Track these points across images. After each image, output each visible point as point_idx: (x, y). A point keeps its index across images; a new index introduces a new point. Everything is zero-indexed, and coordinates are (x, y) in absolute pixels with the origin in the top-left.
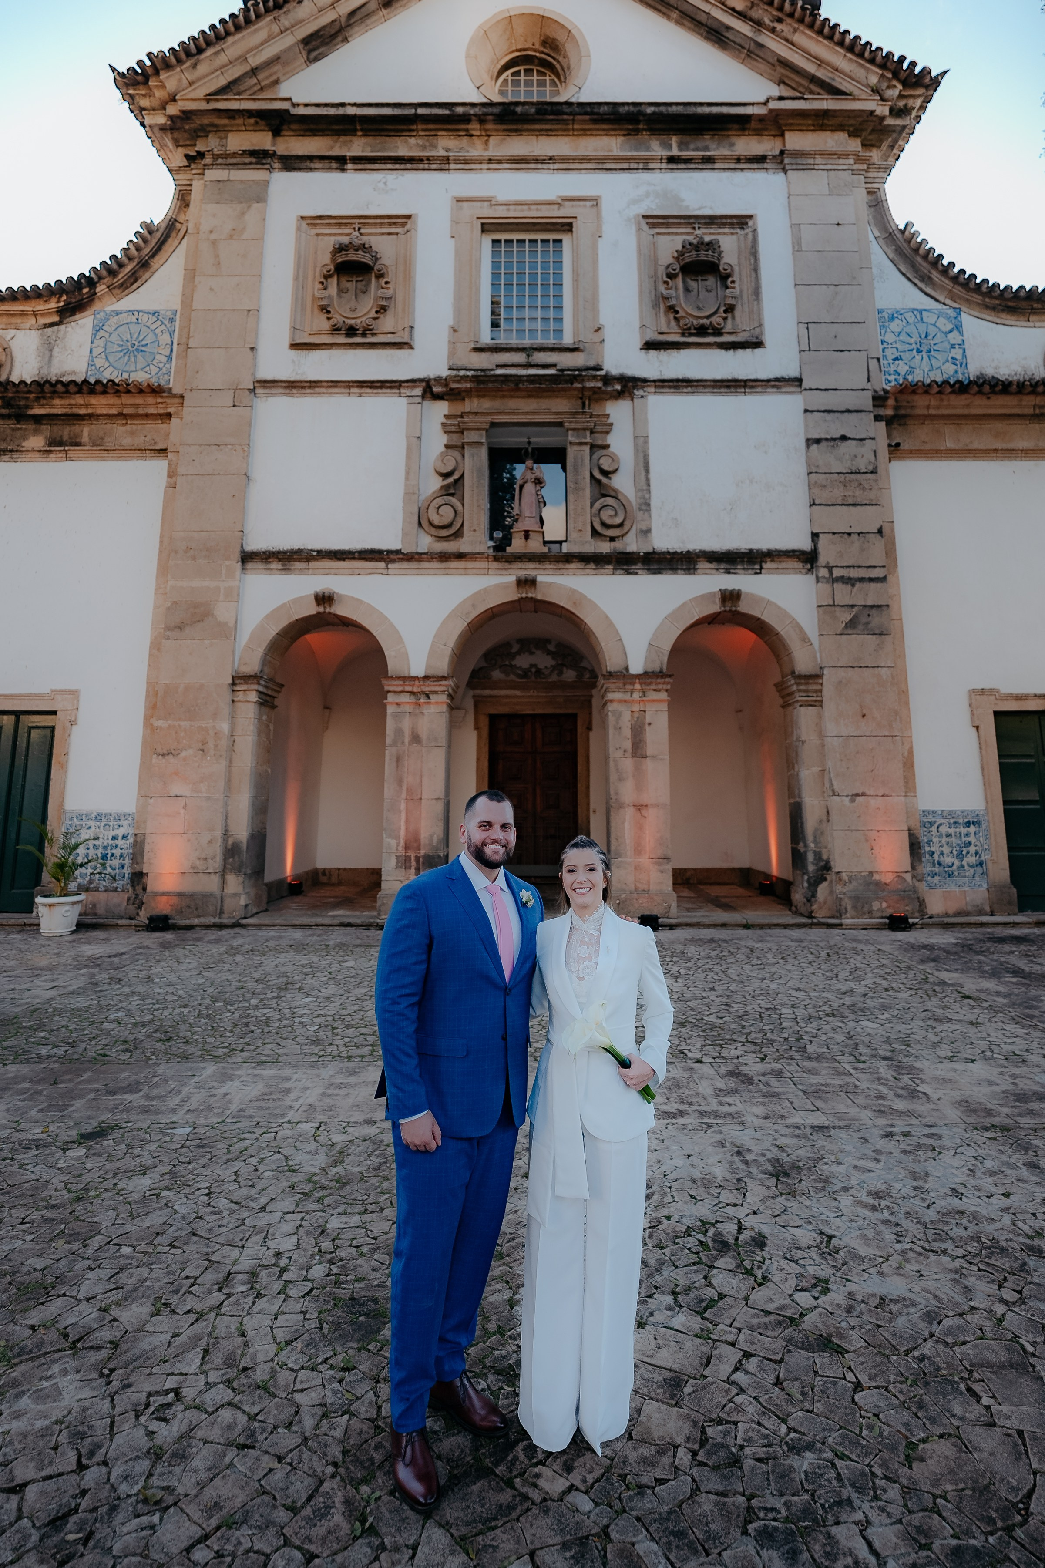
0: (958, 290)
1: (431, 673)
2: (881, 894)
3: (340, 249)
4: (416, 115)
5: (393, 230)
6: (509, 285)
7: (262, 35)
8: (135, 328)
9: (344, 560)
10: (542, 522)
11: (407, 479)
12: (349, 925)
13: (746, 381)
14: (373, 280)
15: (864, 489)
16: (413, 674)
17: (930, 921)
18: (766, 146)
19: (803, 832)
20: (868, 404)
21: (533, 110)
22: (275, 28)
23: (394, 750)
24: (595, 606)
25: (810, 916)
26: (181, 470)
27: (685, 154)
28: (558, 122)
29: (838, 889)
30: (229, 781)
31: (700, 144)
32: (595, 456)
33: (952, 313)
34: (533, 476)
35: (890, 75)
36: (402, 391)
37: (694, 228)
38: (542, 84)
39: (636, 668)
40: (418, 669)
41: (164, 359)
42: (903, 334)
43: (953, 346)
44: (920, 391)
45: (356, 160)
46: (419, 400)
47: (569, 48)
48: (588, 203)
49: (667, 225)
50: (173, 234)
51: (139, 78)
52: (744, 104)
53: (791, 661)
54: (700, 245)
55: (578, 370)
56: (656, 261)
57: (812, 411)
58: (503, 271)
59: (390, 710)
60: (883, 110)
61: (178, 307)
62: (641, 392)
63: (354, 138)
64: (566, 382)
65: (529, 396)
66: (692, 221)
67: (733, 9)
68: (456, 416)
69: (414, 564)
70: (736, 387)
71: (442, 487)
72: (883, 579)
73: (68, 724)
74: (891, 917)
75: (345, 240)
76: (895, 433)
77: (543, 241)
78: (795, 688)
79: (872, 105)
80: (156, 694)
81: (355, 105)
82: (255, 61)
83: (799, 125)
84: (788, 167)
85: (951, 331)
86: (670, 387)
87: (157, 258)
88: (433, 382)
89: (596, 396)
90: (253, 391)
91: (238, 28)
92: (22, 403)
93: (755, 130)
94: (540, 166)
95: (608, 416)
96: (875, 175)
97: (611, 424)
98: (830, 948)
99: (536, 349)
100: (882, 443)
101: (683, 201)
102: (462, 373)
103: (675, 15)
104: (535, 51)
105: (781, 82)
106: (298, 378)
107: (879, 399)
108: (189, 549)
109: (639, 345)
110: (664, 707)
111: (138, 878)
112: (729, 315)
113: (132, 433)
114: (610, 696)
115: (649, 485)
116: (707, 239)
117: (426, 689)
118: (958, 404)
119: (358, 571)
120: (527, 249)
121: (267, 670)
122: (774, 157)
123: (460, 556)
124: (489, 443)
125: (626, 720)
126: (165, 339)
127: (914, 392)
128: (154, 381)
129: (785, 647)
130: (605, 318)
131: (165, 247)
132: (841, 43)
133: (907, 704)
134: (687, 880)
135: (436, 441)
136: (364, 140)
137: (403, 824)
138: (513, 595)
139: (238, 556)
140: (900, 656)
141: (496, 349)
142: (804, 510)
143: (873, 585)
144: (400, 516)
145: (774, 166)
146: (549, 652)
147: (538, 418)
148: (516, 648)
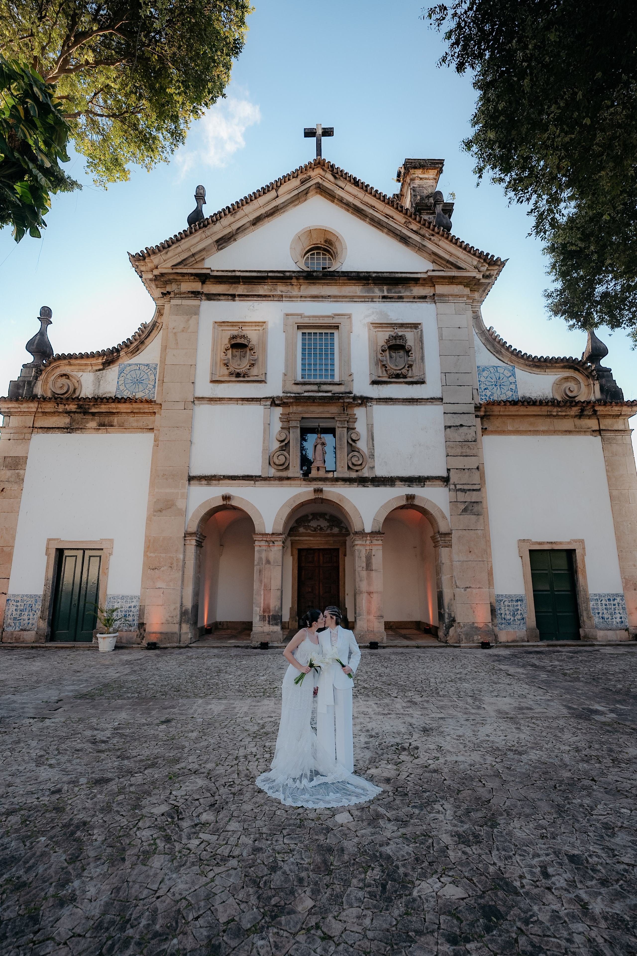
0: (514, 358)
1: (275, 532)
2: (478, 633)
3: (233, 337)
4: (268, 276)
5: (257, 328)
6: (310, 354)
7: (198, 239)
8: (138, 372)
9: (235, 480)
10: (324, 462)
11: (264, 443)
12: (238, 647)
13: (417, 399)
14: (248, 351)
15: (471, 449)
17: (500, 644)
18: (426, 291)
19: (443, 604)
20: (472, 410)
21: (320, 274)
22: (203, 236)
23: (258, 567)
24: (349, 501)
25: (446, 642)
26: (160, 438)
27: (390, 294)
28: (332, 279)
29: (458, 630)
30: (183, 581)
31: (397, 290)
32: (349, 433)
33: (511, 369)
34: (321, 440)
35: (482, 261)
36: (261, 402)
37: (393, 329)
38: (324, 259)
39: (368, 530)
40: (269, 530)
41: (152, 387)
42: (488, 378)
43: (511, 383)
44: (496, 404)
45: (240, 296)
46: (269, 407)
47: (337, 244)
48: (346, 317)
49: (382, 327)
50: (155, 328)
51: (141, 258)
52: (417, 273)
53: (438, 526)
54: (397, 337)
55: (342, 394)
56: (376, 343)
57: (447, 413)
58: (306, 347)
59: (256, 549)
60: (479, 276)
61: (158, 363)
62: (370, 404)
63: (239, 286)
64: (336, 399)
65: (319, 405)
66: (393, 325)
67: (412, 229)
68: (286, 414)
69: (267, 482)
70: (412, 402)
71: (279, 447)
72: (479, 490)
73: (108, 555)
74: (482, 643)
75: (235, 333)
76: (485, 423)
77: (325, 334)
78: (439, 539)
79: (474, 274)
80: (149, 541)
81: (240, 271)
82: (194, 251)
83: (441, 282)
84: (436, 301)
85: (510, 376)
86: (383, 402)
87: (148, 339)
88: (275, 399)
89: (349, 406)
90: (193, 402)
91: (186, 236)
92: (87, 407)
93: (421, 284)
94: (323, 300)
95: (354, 414)
96: (476, 304)
97: (356, 418)
98: (454, 656)
99: (322, 384)
100: (479, 427)
101: (389, 316)
102: (289, 395)
103: (386, 230)
104: (321, 244)
105: (433, 262)
106: (214, 396)
107: (478, 408)
108: (164, 475)
109: (369, 382)
110: (380, 547)
111: (142, 625)
112: (409, 369)
113: (137, 421)
114: (356, 542)
115: (373, 446)
116: (400, 334)
117: (273, 539)
118: (513, 410)
119: (241, 485)
120: (318, 337)
121: (199, 530)
122: (430, 296)
123: (288, 478)
124: (300, 426)
125: (363, 554)
126: (152, 377)
127: (493, 405)
128: (147, 397)
129: (435, 521)
130: (354, 369)
131: (152, 334)
132: (460, 246)
133: (490, 546)
134: (391, 626)
135: (277, 426)
136: (243, 286)
137: (262, 601)
138: (312, 496)
139: (186, 478)
140: (486, 524)
141: (304, 384)
142: (444, 458)
143: (474, 492)
144: (260, 460)
145: (430, 300)
146: (326, 519)
147: (323, 415)
148: (310, 518)
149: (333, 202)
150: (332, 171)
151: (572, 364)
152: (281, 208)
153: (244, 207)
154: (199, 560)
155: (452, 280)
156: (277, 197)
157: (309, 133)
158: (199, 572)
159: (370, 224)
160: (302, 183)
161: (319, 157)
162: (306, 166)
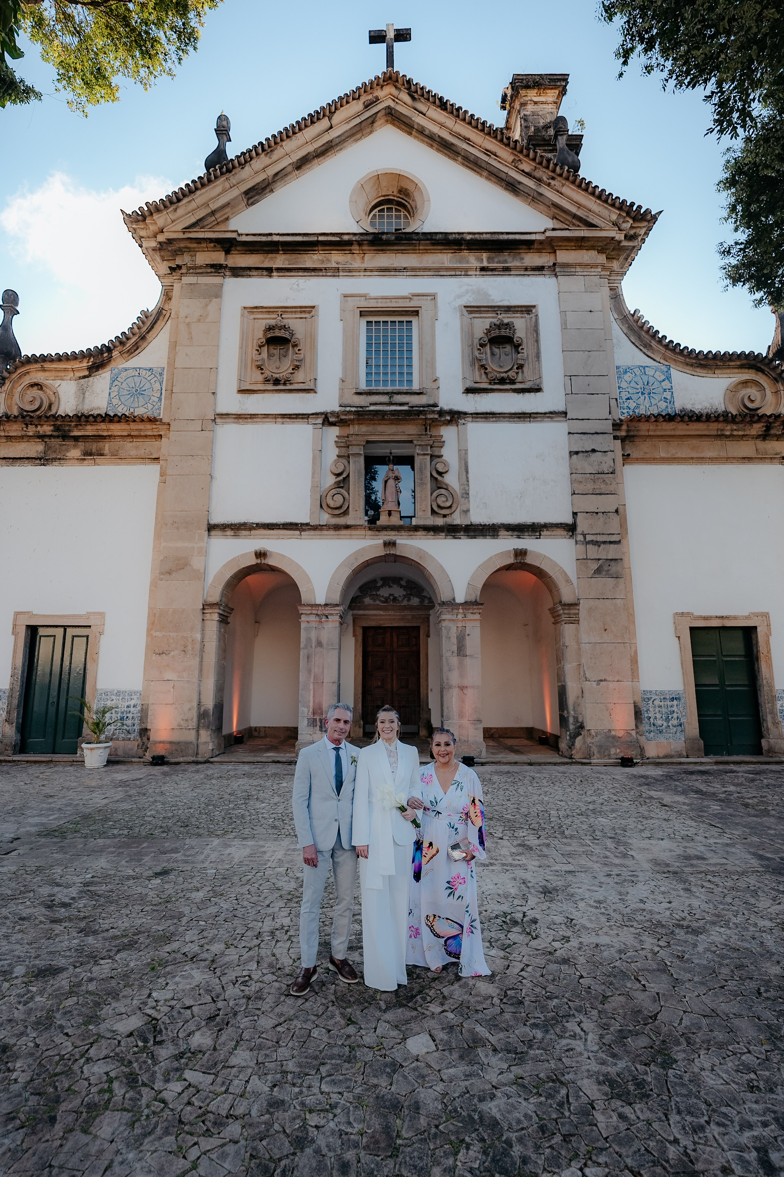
0: (669, 354)
1: (329, 602)
2: (616, 743)
3: (270, 328)
4: (318, 241)
5: (303, 315)
6: (377, 351)
7: (219, 190)
8: (138, 380)
9: (273, 529)
10: (399, 504)
11: (313, 477)
12: (279, 762)
13: (530, 414)
14: (291, 348)
15: (607, 484)
17: (647, 761)
18: (544, 259)
19: (566, 705)
20: (610, 428)
21: (393, 237)
22: (227, 185)
23: (306, 651)
24: (434, 559)
25: (571, 758)
26: (169, 472)
27: (492, 265)
28: (410, 245)
29: (589, 740)
30: (201, 671)
31: (501, 259)
32: (434, 463)
33: (665, 369)
34: (394, 474)
35: (625, 215)
36: (310, 420)
37: (497, 314)
38: (398, 217)
39: (460, 599)
40: (321, 600)
41: (156, 400)
42: (633, 382)
43: (665, 390)
44: (644, 420)
45: (279, 270)
46: (321, 426)
47: (416, 195)
48: (429, 298)
49: (480, 312)
50: (161, 318)
51: (140, 218)
52: (530, 233)
53: (559, 595)
54: (501, 325)
55: (423, 407)
56: (472, 335)
57: (574, 433)
58: (374, 342)
59: (303, 625)
60: (620, 236)
61: (166, 366)
62: (463, 421)
63: (278, 256)
64: (415, 415)
65: (391, 424)
66: (496, 309)
67: (523, 171)
68: (344, 437)
69: (318, 532)
70: (524, 417)
71: (335, 483)
72: (618, 542)
73: (97, 634)
74: (622, 759)
75: (273, 322)
76: (627, 447)
77: (399, 322)
78: (561, 612)
79: (613, 233)
80: (155, 615)
81: (278, 234)
82: (213, 206)
83: (566, 246)
84: (558, 274)
85: (664, 380)
86: (482, 418)
87: (151, 333)
88: (329, 415)
89: (434, 424)
90: (214, 420)
91: (203, 185)
92: (67, 428)
93: (537, 249)
94: (397, 273)
95: (442, 436)
96: (615, 278)
97: (444, 442)
98: (583, 777)
99: (395, 393)
100: (619, 453)
101: (491, 296)
102: (348, 409)
103: (485, 174)
104: (394, 196)
105: (554, 218)
106: (243, 412)
107: (617, 426)
108: (174, 522)
109: (462, 390)
110: (478, 624)
111: (144, 732)
112: (520, 371)
113: (137, 448)
114: (443, 617)
115: (468, 481)
116: (506, 321)
117: (326, 612)
118: (668, 428)
119: (282, 537)
120: (389, 327)
121: (224, 600)
122: (549, 267)
123: (347, 527)
124: (365, 454)
125: (454, 633)
126: (157, 386)
127: (639, 421)
128: (150, 414)
129: (557, 586)
130: (440, 372)
131: (156, 326)
132: (593, 194)
133: (634, 623)
134: (492, 735)
135: (331, 453)
136: (283, 257)
137: (312, 698)
138: (381, 552)
139: (205, 527)
140: (629, 591)
141: (370, 393)
142: (568, 497)
143: (612, 546)
144: (308, 501)
145: (549, 273)
146: (401, 586)
147: (397, 438)
148: (380, 583)
149: (410, 134)
150: (409, 89)
151: (753, 362)
152: (337, 145)
153: (284, 143)
154: (224, 641)
155: (580, 243)
156: (331, 127)
157: (376, 38)
158: (224, 658)
159: (463, 164)
160: (366, 107)
161: (390, 69)
162: (371, 83)
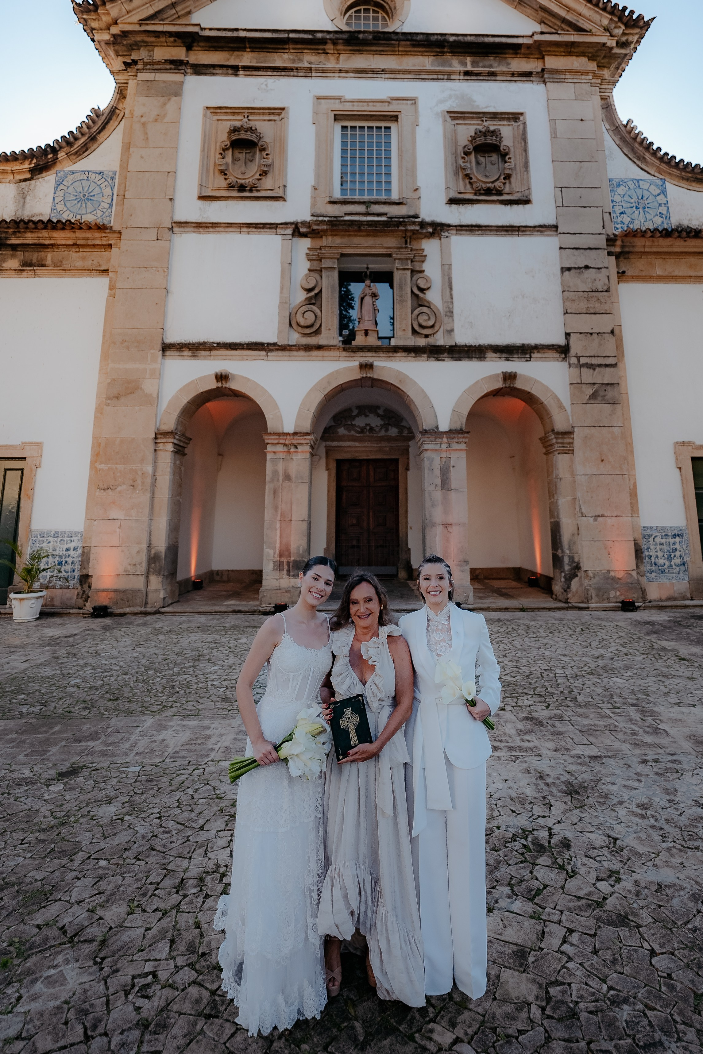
0: (664, 166)
1: (298, 430)
2: (616, 586)
3: (234, 130)
4: (288, 38)
5: (271, 117)
6: (353, 158)
8: (86, 184)
9: (236, 349)
10: (376, 323)
11: (281, 292)
12: (240, 611)
13: (519, 227)
14: (258, 152)
15: (601, 303)
16: (285, 431)
17: (650, 604)
18: (532, 65)
19: (560, 542)
20: (603, 244)
21: (371, 37)
23: (272, 485)
24: (415, 382)
25: (567, 602)
26: (118, 285)
27: (476, 69)
28: (388, 45)
29: (586, 582)
30: (152, 507)
31: (487, 63)
32: (414, 278)
33: (660, 183)
34: (371, 292)
35: (616, 19)
36: (278, 230)
37: (483, 121)
38: (375, 19)
39: (444, 426)
40: (289, 428)
41: (107, 206)
42: (627, 196)
43: (660, 205)
44: (639, 235)
45: (246, 68)
46: (290, 237)
48: (409, 102)
49: (464, 118)
50: (114, 118)
51: (91, 8)
52: (517, 37)
53: (552, 422)
54: (487, 133)
55: (402, 218)
56: (456, 142)
57: (565, 248)
58: (349, 148)
59: (269, 457)
60: (611, 43)
61: (118, 169)
62: (446, 234)
63: (244, 53)
64: (394, 226)
65: (368, 236)
66: (481, 116)
68: (316, 249)
69: (286, 353)
70: (513, 231)
71: (306, 299)
72: (614, 366)
73: (34, 467)
74: (622, 602)
75: (238, 124)
76: (621, 264)
77: (377, 127)
78: (554, 441)
79: (604, 39)
80: (99, 445)
81: (245, 30)
83: (554, 51)
84: (547, 80)
85: (659, 195)
86: (466, 230)
87: (102, 134)
88: (300, 225)
89: (415, 236)
90: (171, 229)
92: (4, 235)
93: (524, 54)
94: (375, 76)
95: (423, 250)
96: (607, 87)
97: (426, 256)
99: (373, 203)
100: (613, 271)
101: (475, 102)
102: (320, 219)
105: (542, 22)
106: (204, 220)
107: (611, 241)
108: (124, 341)
109: (445, 201)
110: (464, 454)
111: (85, 579)
112: (507, 181)
113: (83, 258)
114: (425, 447)
115: (452, 299)
116: (492, 128)
117: (295, 442)
118: (665, 244)
119: (246, 358)
120: (366, 133)
121: (180, 428)
122: (538, 73)
123: (319, 347)
124: (339, 268)
125: (437, 464)
126: (108, 191)
127: (635, 236)
128: (99, 221)
129: (547, 412)
130: (421, 182)
131: (108, 127)
133: (632, 452)
134: (478, 576)
135: (303, 266)
136: (251, 54)
137: (278, 538)
138: (357, 375)
139: (159, 347)
140: (627, 418)
141: (345, 202)
142: (561, 317)
143: (608, 369)
144: (276, 319)
145: (537, 79)
146: (379, 415)
147: (374, 251)
148: (355, 412)
154: (179, 475)
155: (570, 49)
158: (180, 494)
